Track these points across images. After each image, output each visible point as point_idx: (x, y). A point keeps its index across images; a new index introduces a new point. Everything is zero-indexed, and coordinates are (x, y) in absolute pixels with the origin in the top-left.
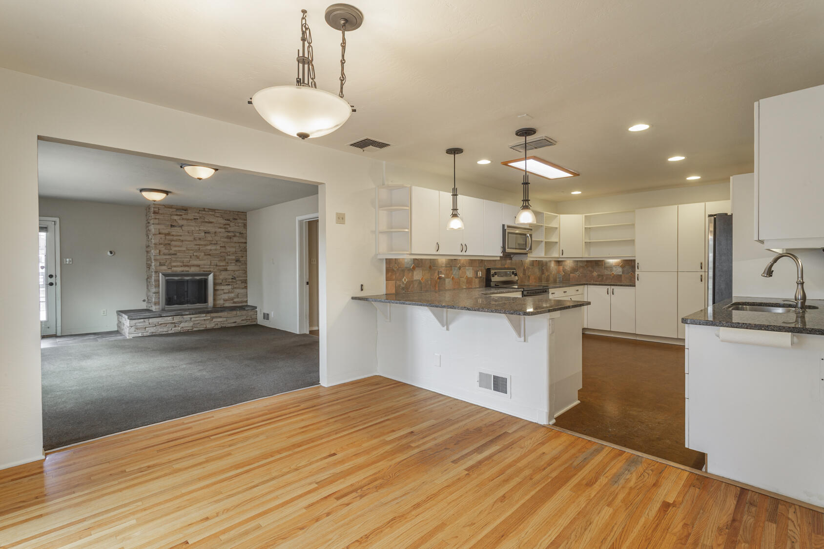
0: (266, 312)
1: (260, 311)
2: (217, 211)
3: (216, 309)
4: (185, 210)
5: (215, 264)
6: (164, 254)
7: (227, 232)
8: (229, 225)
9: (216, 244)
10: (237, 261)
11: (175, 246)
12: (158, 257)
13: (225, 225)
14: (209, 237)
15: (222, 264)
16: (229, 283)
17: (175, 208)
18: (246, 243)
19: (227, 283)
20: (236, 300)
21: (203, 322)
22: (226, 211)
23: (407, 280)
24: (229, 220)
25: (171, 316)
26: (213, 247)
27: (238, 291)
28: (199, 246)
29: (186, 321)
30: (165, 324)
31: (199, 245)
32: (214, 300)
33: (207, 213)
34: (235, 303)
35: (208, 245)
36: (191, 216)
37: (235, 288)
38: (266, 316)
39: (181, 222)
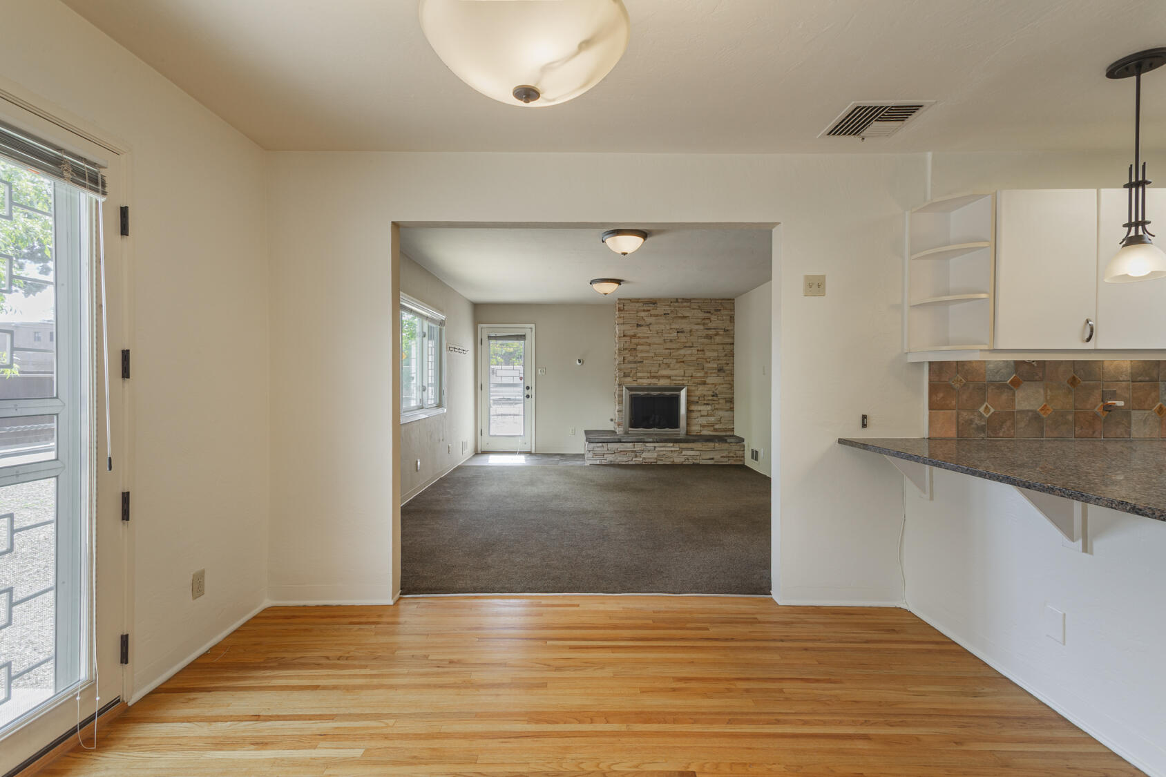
0: (755, 448)
1: (748, 446)
2: (692, 301)
3: (690, 438)
4: (654, 304)
5: (690, 375)
6: (630, 362)
7: (707, 329)
8: (709, 319)
9: (691, 347)
10: (720, 370)
11: (642, 351)
12: (623, 366)
13: (704, 319)
14: (683, 338)
15: (699, 375)
16: (708, 402)
17: (641, 302)
18: (733, 344)
19: (705, 402)
20: (717, 427)
21: (670, 454)
22: (705, 299)
23: (992, 410)
24: (710, 312)
25: (632, 442)
26: (688, 352)
27: (721, 413)
28: (669, 351)
29: (649, 451)
30: (624, 451)
31: (670, 349)
32: (688, 424)
33: (681, 305)
34: (715, 430)
35: (681, 349)
36: (661, 309)
37: (717, 409)
38: (755, 455)
39: (649, 320)
